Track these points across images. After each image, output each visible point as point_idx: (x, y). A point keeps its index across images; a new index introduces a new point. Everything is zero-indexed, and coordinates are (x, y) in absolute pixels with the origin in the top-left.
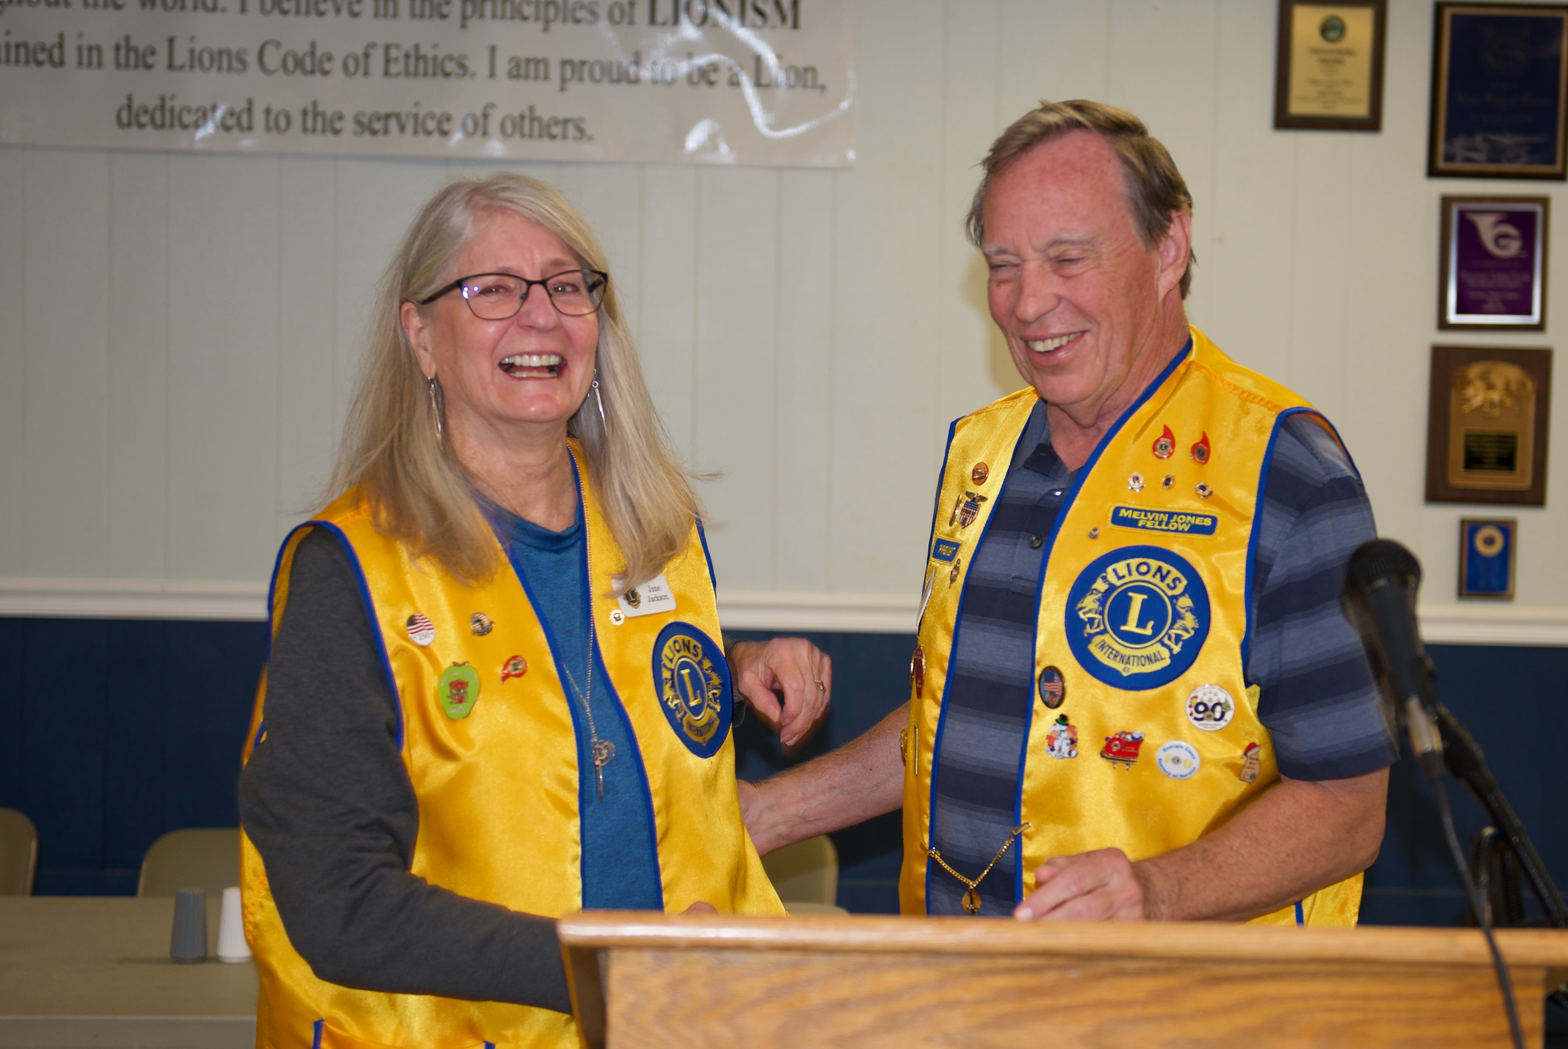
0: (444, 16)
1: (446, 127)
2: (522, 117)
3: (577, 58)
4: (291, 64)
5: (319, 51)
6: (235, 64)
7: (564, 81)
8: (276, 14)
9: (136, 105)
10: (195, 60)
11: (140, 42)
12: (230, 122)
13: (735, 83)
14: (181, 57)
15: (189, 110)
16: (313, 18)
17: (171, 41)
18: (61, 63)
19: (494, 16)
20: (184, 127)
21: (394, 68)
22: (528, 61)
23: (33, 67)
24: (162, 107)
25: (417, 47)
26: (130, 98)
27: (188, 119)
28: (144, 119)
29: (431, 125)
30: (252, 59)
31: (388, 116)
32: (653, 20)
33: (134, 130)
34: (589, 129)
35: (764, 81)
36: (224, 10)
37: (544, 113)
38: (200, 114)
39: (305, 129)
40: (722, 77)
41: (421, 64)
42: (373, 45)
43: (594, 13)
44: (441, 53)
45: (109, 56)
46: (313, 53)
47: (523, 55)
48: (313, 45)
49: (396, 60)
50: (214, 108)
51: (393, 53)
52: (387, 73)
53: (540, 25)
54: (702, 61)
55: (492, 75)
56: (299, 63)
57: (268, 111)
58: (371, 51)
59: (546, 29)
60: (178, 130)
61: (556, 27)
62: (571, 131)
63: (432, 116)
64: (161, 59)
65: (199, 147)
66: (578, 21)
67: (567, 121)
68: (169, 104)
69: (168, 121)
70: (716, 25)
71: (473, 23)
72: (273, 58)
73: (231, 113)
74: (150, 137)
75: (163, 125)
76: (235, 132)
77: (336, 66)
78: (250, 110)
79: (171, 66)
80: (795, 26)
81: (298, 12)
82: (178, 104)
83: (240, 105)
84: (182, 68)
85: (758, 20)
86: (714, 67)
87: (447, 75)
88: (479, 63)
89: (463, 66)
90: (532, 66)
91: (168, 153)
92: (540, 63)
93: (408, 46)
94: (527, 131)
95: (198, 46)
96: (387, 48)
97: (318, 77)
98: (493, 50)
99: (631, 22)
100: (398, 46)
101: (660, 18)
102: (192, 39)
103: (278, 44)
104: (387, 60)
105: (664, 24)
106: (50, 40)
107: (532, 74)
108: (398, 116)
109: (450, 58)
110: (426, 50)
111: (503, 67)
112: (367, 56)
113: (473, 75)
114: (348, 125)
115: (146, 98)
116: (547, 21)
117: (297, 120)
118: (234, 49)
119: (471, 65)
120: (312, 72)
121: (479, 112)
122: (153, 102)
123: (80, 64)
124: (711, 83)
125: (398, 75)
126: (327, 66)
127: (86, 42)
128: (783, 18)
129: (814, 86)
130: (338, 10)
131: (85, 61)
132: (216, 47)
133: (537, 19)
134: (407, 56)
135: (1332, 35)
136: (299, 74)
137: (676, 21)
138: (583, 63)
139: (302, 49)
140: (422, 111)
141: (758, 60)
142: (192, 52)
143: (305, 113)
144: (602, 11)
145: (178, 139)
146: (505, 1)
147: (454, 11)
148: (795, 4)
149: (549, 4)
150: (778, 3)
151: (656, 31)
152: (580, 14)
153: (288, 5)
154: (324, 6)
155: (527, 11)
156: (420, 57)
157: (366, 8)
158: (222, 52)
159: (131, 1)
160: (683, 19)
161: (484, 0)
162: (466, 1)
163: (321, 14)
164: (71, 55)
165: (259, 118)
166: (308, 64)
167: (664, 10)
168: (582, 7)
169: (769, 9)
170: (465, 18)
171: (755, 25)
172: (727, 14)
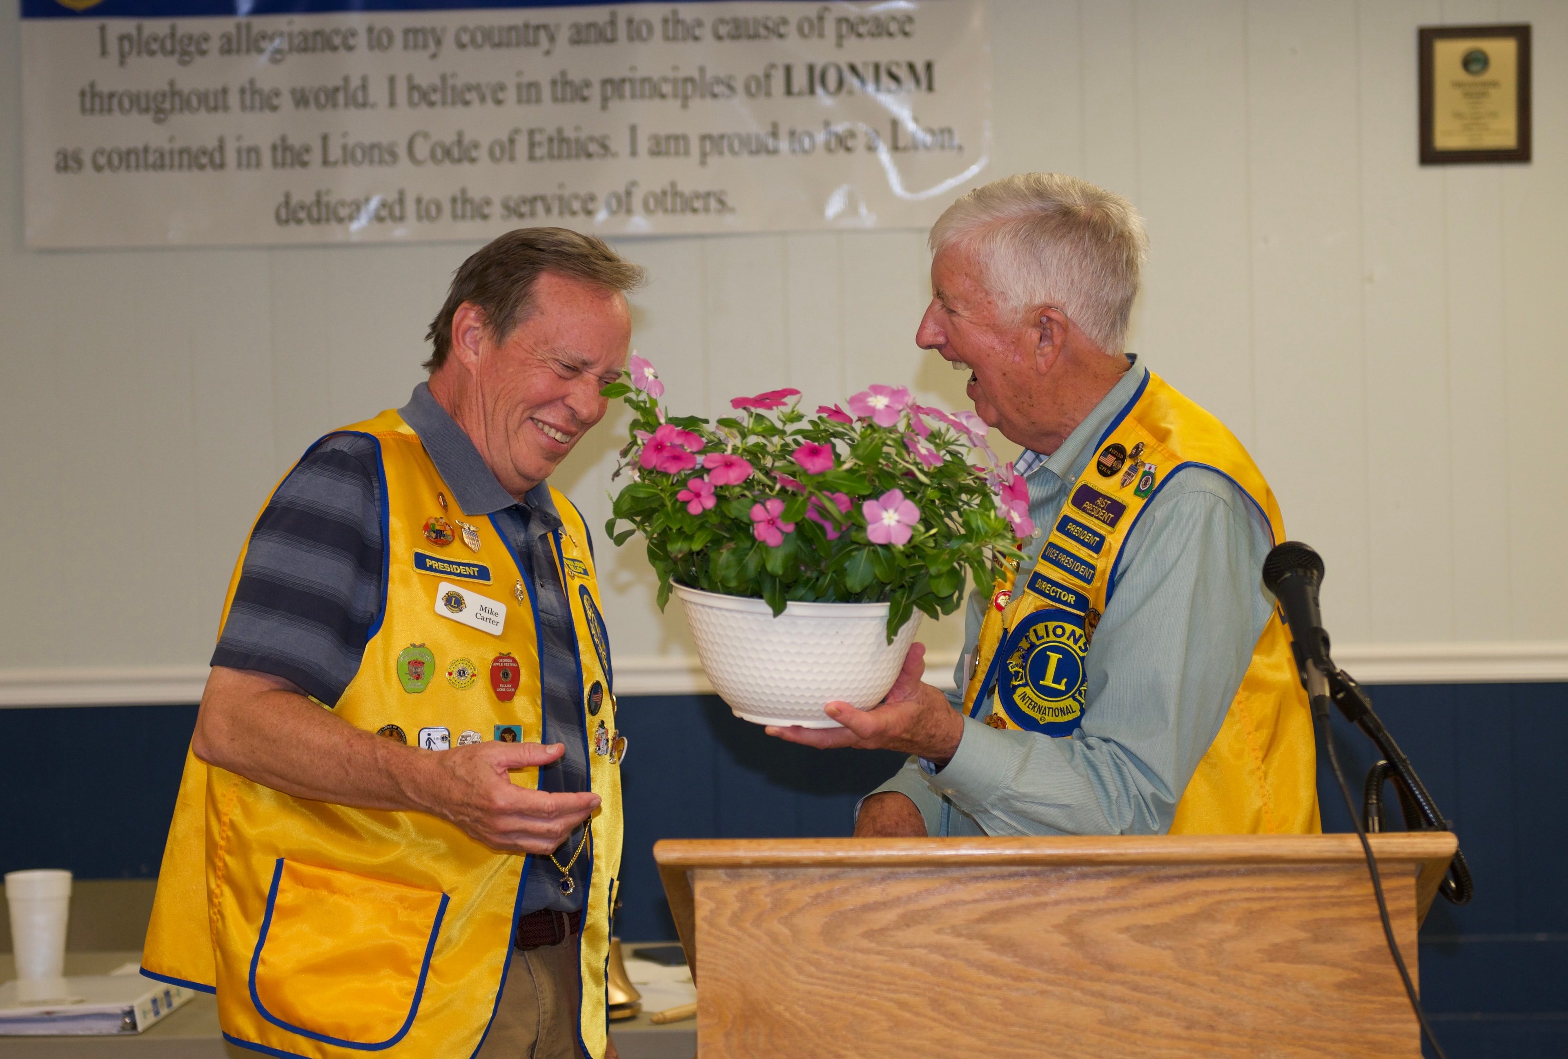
0: (584, 99)
1: (591, 206)
2: (664, 193)
3: (715, 131)
4: (439, 153)
5: (467, 139)
6: (387, 157)
7: (704, 155)
8: (424, 107)
9: (294, 201)
10: (348, 156)
11: (295, 141)
12: (384, 213)
13: (871, 148)
14: (335, 153)
15: (343, 203)
16: (460, 108)
17: (325, 139)
18: (222, 166)
19: (633, 96)
20: (340, 220)
21: (539, 152)
22: (668, 138)
23: (196, 172)
24: (318, 202)
25: (560, 131)
26: (287, 196)
27: (343, 212)
28: (302, 215)
29: (576, 205)
30: (402, 151)
31: (534, 199)
32: (789, 91)
33: (293, 227)
34: (730, 201)
35: (901, 144)
36: (374, 106)
37: (686, 187)
38: (354, 207)
39: (455, 216)
40: (859, 144)
41: (565, 147)
42: (517, 131)
43: (731, 88)
44: (583, 135)
45: (266, 156)
46: (459, 142)
47: (663, 132)
48: (460, 134)
49: (540, 144)
50: (367, 200)
52: (532, 158)
53: (678, 103)
54: (840, 128)
55: (634, 153)
56: (448, 153)
57: (419, 201)
58: (517, 137)
59: (685, 106)
60: (334, 225)
61: (695, 103)
62: (713, 203)
63: (576, 197)
64: (316, 156)
65: (355, 239)
66: (715, 96)
67: (708, 194)
68: (325, 199)
69: (324, 215)
70: (851, 92)
71: (613, 104)
72: (422, 149)
73: (384, 205)
74: (307, 232)
75: (319, 220)
76: (389, 223)
77: (482, 154)
78: (401, 201)
79: (325, 162)
80: (930, 88)
81: (444, 103)
82: (333, 199)
83: (392, 197)
84: (336, 163)
85: (893, 85)
86: (852, 134)
87: (589, 155)
88: (620, 143)
89: (605, 147)
90: (672, 143)
91: (325, 246)
92: (680, 139)
93: (551, 130)
94: (669, 206)
95: (351, 141)
96: (531, 133)
97: (466, 166)
98: (633, 129)
99: (768, 94)
100: (541, 131)
101: (796, 88)
102: (345, 135)
103: (426, 135)
104: (532, 145)
105: (800, 94)
106: (211, 144)
107: (672, 150)
108: (543, 198)
109: (592, 139)
110: (569, 133)
111: (643, 145)
112: (512, 141)
113: (615, 155)
114: (496, 210)
115: (303, 194)
116: (685, 98)
117: (447, 207)
118: (385, 141)
119: (613, 146)
120: (459, 161)
121: (621, 190)
122: (309, 198)
123: (239, 165)
124: (848, 149)
125: (542, 159)
126: (474, 154)
127: (246, 143)
128: (917, 81)
129: (952, 147)
130: (483, 99)
131: (244, 162)
132: (367, 141)
133: (675, 96)
134: (551, 140)
135: (1475, 67)
136: (447, 164)
137: (812, 91)
138: (722, 137)
139: (449, 138)
140: (567, 193)
141: (895, 124)
142: (344, 148)
143: (454, 200)
144: (739, 85)
145: (333, 232)
146: (644, 80)
147: (595, 93)
148: (929, 66)
149: (689, 80)
150: (911, 67)
151: (792, 101)
152: (718, 89)
153: (435, 97)
154: (472, 96)
155: (667, 89)
156: (563, 140)
157: (510, 95)
158: (373, 146)
159: (286, 101)
160: (819, 90)
161: (623, 81)
162: (606, 82)
163: (467, 103)
164: (231, 157)
165: (411, 208)
166: (456, 153)
167: (800, 80)
168: (718, 81)
169: (903, 73)
170: (605, 100)
171: (890, 90)
172: (862, 81)
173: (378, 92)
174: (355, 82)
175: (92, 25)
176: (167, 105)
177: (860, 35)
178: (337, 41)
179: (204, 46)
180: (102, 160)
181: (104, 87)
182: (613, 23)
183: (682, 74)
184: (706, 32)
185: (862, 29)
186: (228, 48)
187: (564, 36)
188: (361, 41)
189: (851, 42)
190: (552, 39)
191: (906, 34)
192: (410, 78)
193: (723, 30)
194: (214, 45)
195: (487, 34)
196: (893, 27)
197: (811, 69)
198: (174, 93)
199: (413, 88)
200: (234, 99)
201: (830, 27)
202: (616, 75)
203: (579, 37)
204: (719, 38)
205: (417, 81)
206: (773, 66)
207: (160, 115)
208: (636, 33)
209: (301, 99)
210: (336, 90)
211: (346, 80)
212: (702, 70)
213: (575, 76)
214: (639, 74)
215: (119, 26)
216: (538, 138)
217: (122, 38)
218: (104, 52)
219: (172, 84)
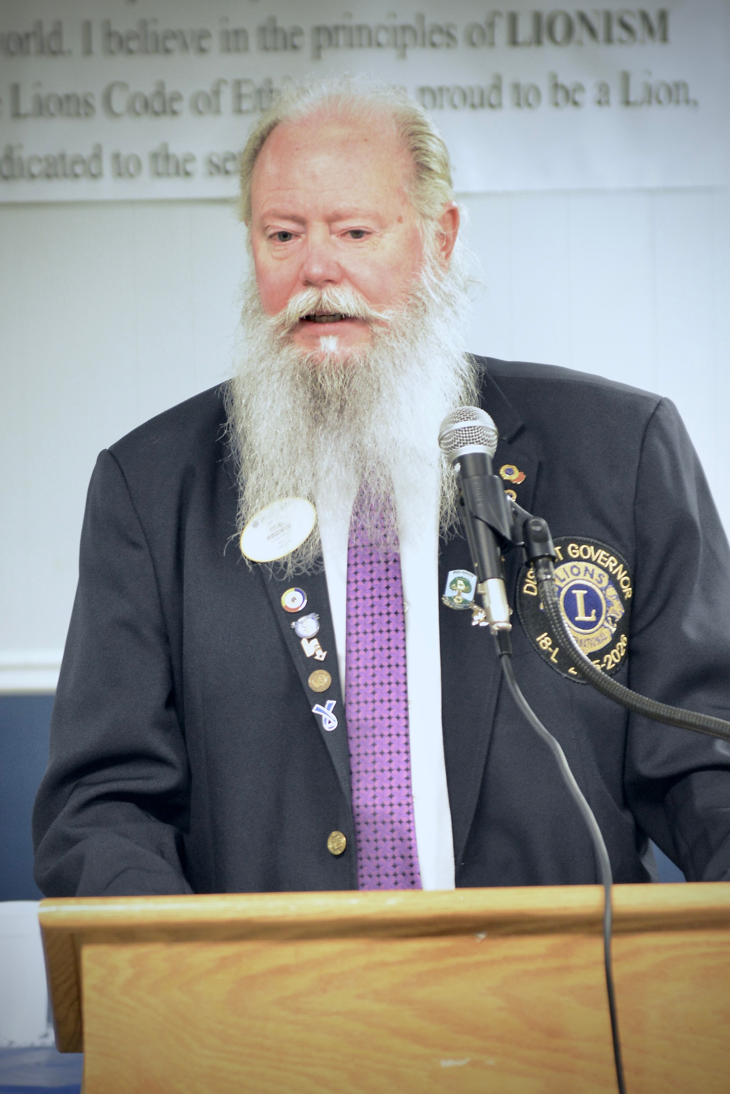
0: (295, 47)
3: (436, 85)
4: (139, 106)
5: (167, 90)
6: (82, 109)
8: (121, 56)
10: (42, 108)
12: (78, 170)
13: (603, 103)
14: (27, 104)
15: (38, 160)
16: (161, 57)
17: (16, 90)
19: (351, 45)
20: (32, 178)
21: (246, 105)
24: (9, 157)
25: (269, 82)
30: (97, 103)
32: (514, 41)
35: (635, 99)
36: (68, 53)
38: (47, 163)
39: (156, 174)
40: (586, 97)
42: (221, 82)
43: (450, 36)
46: (160, 93)
48: (161, 85)
49: (247, 96)
50: (64, 156)
51: (245, 90)
52: (238, 111)
53: (396, 53)
54: (566, 80)
56: (147, 105)
57: (117, 157)
58: (222, 88)
59: (403, 56)
60: (25, 182)
61: (414, 53)
64: (4, 109)
65: (48, 197)
66: (433, 45)
68: (16, 154)
69: (15, 172)
70: (580, 45)
71: (325, 54)
72: (119, 102)
73: (79, 161)
75: (10, 178)
76: (84, 181)
77: (185, 105)
78: (97, 156)
79: (17, 114)
80: (665, 39)
81: (144, 51)
82: (25, 154)
83: (87, 152)
84: (28, 116)
85: (625, 37)
86: (579, 87)
91: (16, 205)
93: (258, 81)
95: (44, 92)
96: (238, 84)
97: (167, 118)
99: (492, 44)
100: (248, 81)
101: (521, 37)
102: (37, 85)
103: (124, 86)
104: (239, 97)
105: (526, 44)
110: (278, 84)
112: (216, 92)
114: (199, 167)
116: (405, 46)
117: (147, 163)
118: (81, 93)
120: (162, 113)
124: (575, 103)
125: (247, 112)
126: (176, 106)
128: (651, 29)
129: (687, 102)
130: (185, 47)
132: (62, 92)
133: (393, 45)
134: (259, 91)
136: (147, 116)
137: (538, 42)
138: (441, 89)
139: (148, 90)
141: (624, 76)
142: (37, 98)
143: (154, 156)
144: (459, 34)
145: (25, 191)
146: (360, 28)
147: (306, 41)
148: (662, 16)
149: (405, 28)
150: (644, 16)
151: (518, 53)
152: (437, 38)
153: (133, 45)
154: (171, 44)
155: (383, 37)
156: (271, 92)
157: (214, 43)
158: (68, 97)
160: (545, 39)
161: (337, 28)
162: (319, 30)
163: (168, 51)
165: (108, 166)
166: (157, 106)
167: (526, 29)
168: (440, 30)
169: (635, 23)
170: (318, 48)
171: (622, 41)
172: (592, 31)
173: (72, 39)
174: (47, 29)
183: (401, 21)
192: (107, 24)
197: (537, 17)
199: (109, 35)
202: (330, 22)
205: (114, 27)
206: (496, 13)
210: (28, 36)
211: (39, 24)
212: (421, 18)
213: (285, 23)
214: (356, 21)
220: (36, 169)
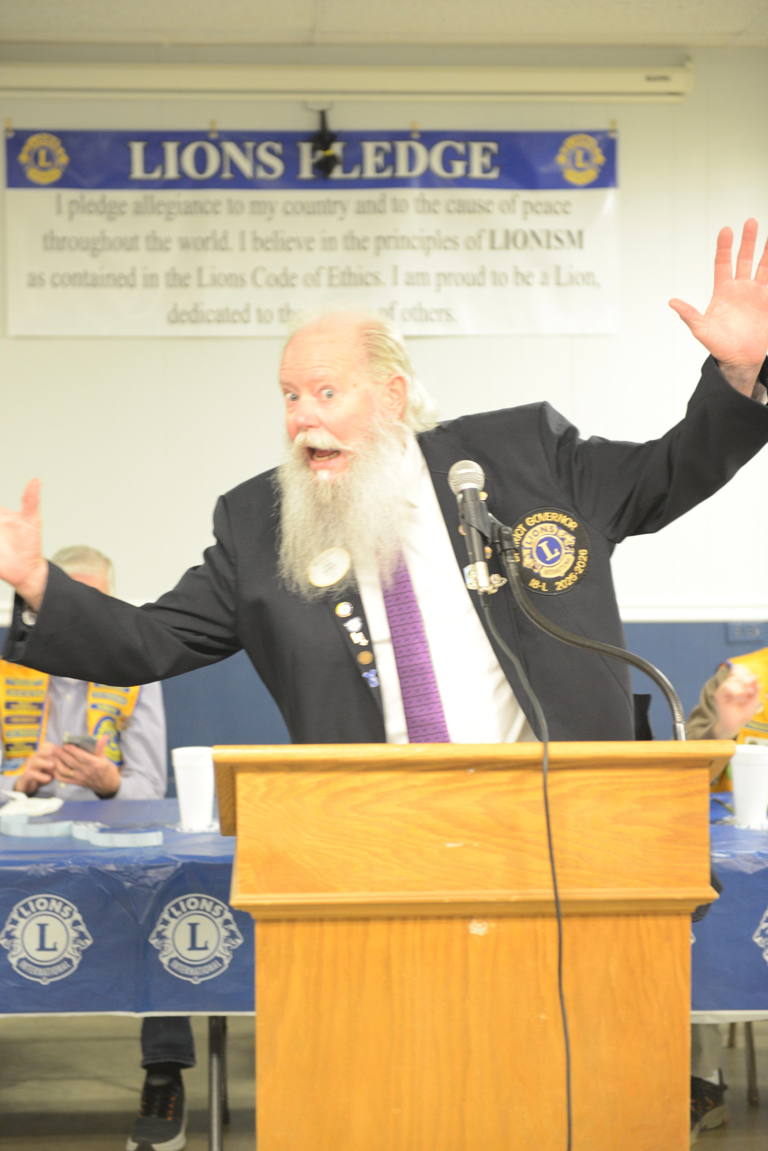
0: (365, 248)
2: (414, 309)
3: (446, 271)
4: (272, 281)
5: (289, 272)
6: (239, 282)
7: (439, 285)
8: (262, 251)
9: (180, 309)
10: (215, 282)
11: (181, 271)
12: (236, 318)
13: (545, 284)
14: (206, 279)
15: (211, 312)
16: (286, 253)
17: (200, 270)
18: (134, 285)
19: (397, 247)
20: (210, 322)
21: (336, 281)
22: (417, 274)
23: (118, 289)
24: (195, 310)
25: (348, 268)
26: (176, 306)
28: (184, 318)
30: (248, 278)
32: (493, 247)
33: (179, 325)
34: (454, 315)
35: (563, 282)
36: (231, 250)
37: (427, 306)
38: (218, 314)
39: (282, 321)
40: (535, 280)
41: (352, 278)
42: (321, 268)
43: (456, 243)
44: (364, 271)
45: (162, 281)
46: (284, 274)
47: (414, 271)
48: (286, 269)
49: (336, 276)
50: (227, 310)
52: (330, 285)
53: (423, 252)
54: (523, 270)
55: (395, 283)
56: (277, 280)
57: (259, 311)
58: (321, 272)
59: (427, 254)
60: (204, 325)
61: (434, 253)
62: (443, 316)
64: (193, 281)
65: (218, 334)
66: (446, 248)
67: (441, 310)
68: (200, 308)
69: (199, 319)
70: (531, 249)
71: (382, 252)
72: (261, 278)
73: (237, 313)
74: (187, 329)
75: (195, 322)
76: (238, 324)
77: (299, 281)
78: (247, 310)
79: (200, 285)
80: (581, 246)
81: (275, 249)
82: (205, 308)
83: (241, 308)
84: (207, 286)
85: (558, 245)
86: (531, 274)
87: (367, 284)
88: (386, 276)
89: (377, 278)
90: (419, 277)
91: (197, 338)
92: (423, 275)
93: (343, 268)
94: (417, 317)
95: (217, 272)
96: (331, 269)
97: (287, 289)
98: (395, 269)
99: (480, 248)
100: (336, 268)
101: (497, 245)
102: (212, 268)
103: (264, 269)
104: (331, 277)
105: (499, 248)
106: (127, 271)
107: (419, 282)
109: (371, 274)
110: (354, 270)
111: (402, 278)
112: (317, 274)
113: (382, 284)
115: (185, 305)
116: (429, 249)
117: (276, 315)
118: (238, 272)
119: (382, 278)
120: (285, 285)
121: (388, 307)
122: (189, 308)
123: (145, 285)
124: (528, 284)
125: (337, 285)
126: (294, 281)
127: (148, 272)
128: (573, 241)
129: (594, 284)
130: (300, 247)
131: (148, 283)
132: (227, 272)
133: (422, 248)
134: (343, 274)
136: (276, 288)
137: (507, 247)
138: (450, 274)
139: (278, 272)
141: (558, 268)
142: (212, 276)
143: (281, 311)
144: (461, 242)
145: (205, 330)
146: (403, 238)
147: (371, 245)
148: (580, 233)
149: (429, 238)
150: (570, 234)
151: (495, 253)
152: (448, 244)
153: (270, 245)
154: (292, 245)
155: (416, 243)
156: (350, 274)
157: (317, 245)
158: (231, 276)
159: (175, 246)
160: (511, 246)
161: (389, 237)
162: (379, 238)
163: (290, 249)
164: (139, 280)
165: (253, 316)
166: (283, 281)
167: (500, 240)
168: (449, 239)
169: (564, 237)
170: (378, 249)
171: (556, 248)
172: (539, 241)
173: (234, 241)
174: (219, 235)
175: (53, 193)
176: (99, 246)
177: (537, 212)
178: (208, 208)
179: (124, 209)
180: (57, 281)
181: (59, 233)
182: (383, 201)
183: (426, 234)
184: (441, 208)
185: (539, 209)
186: (139, 211)
187: (352, 208)
188: (223, 208)
189: (532, 217)
190: (344, 209)
191: (566, 212)
192: (254, 233)
193: (452, 207)
194: (129, 209)
195: (303, 206)
196: (558, 208)
197: (507, 233)
198: (104, 238)
199: (256, 239)
200: (142, 244)
201: (519, 207)
202: (385, 233)
203: (362, 209)
204: (449, 211)
205: (259, 234)
206: (483, 230)
207: (95, 252)
208: (399, 208)
209: (185, 244)
210: (207, 239)
211: (214, 232)
212: (438, 232)
213: (359, 234)
214: (400, 233)
215: (69, 195)
216: (335, 272)
217: (72, 202)
218: (59, 211)
219: (103, 232)
220: (212, 317)
